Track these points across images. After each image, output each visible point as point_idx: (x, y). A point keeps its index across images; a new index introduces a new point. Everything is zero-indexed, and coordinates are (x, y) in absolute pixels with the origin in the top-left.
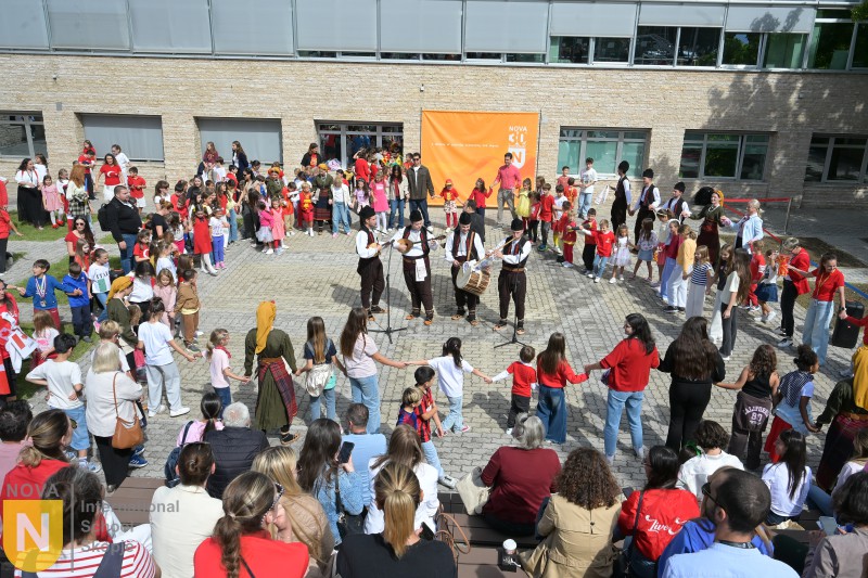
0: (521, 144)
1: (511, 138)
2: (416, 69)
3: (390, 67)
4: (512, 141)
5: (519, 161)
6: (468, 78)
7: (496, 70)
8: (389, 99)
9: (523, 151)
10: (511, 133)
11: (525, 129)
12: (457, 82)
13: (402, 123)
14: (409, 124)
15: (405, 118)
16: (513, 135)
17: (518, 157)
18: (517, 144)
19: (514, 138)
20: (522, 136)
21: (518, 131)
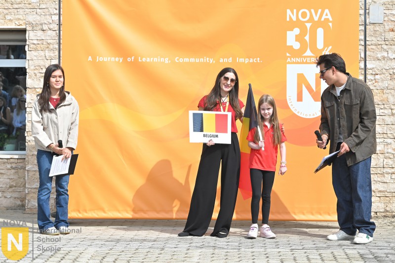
1: (291, 39)
4: (297, 46)
10: (292, 25)
11: (327, 15)
13: (24, 31)
14: (40, 33)
15: (31, 18)
16: (297, 31)
17: (314, 87)
18: (308, 53)
19: (299, 38)
20: (320, 32)
21: (311, 20)
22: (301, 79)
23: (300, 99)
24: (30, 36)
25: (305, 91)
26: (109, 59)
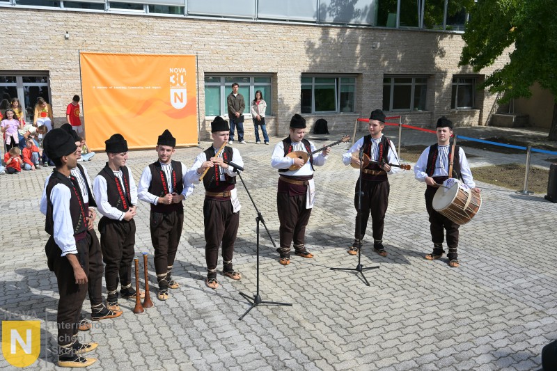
0: (181, 85)
1: (172, 80)
2: (59, 16)
3: (29, 13)
4: (174, 82)
5: (181, 101)
6: (114, 26)
7: (141, 20)
8: (31, 47)
9: (184, 91)
10: (172, 74)
11: (184, 70)
12: (103, 30)
13: (48, 71)
14: (56, 72)
15: (51, 66)
16: (174, 76)
17: (180, 97)
18: (178, 85)
19: (175, 79)
20: (182, 77)
21: (178, 72)
22: (176, 94)
23: (175, 101)
24: (51, 73)
25: (177, 99)
26: (101, 87)
